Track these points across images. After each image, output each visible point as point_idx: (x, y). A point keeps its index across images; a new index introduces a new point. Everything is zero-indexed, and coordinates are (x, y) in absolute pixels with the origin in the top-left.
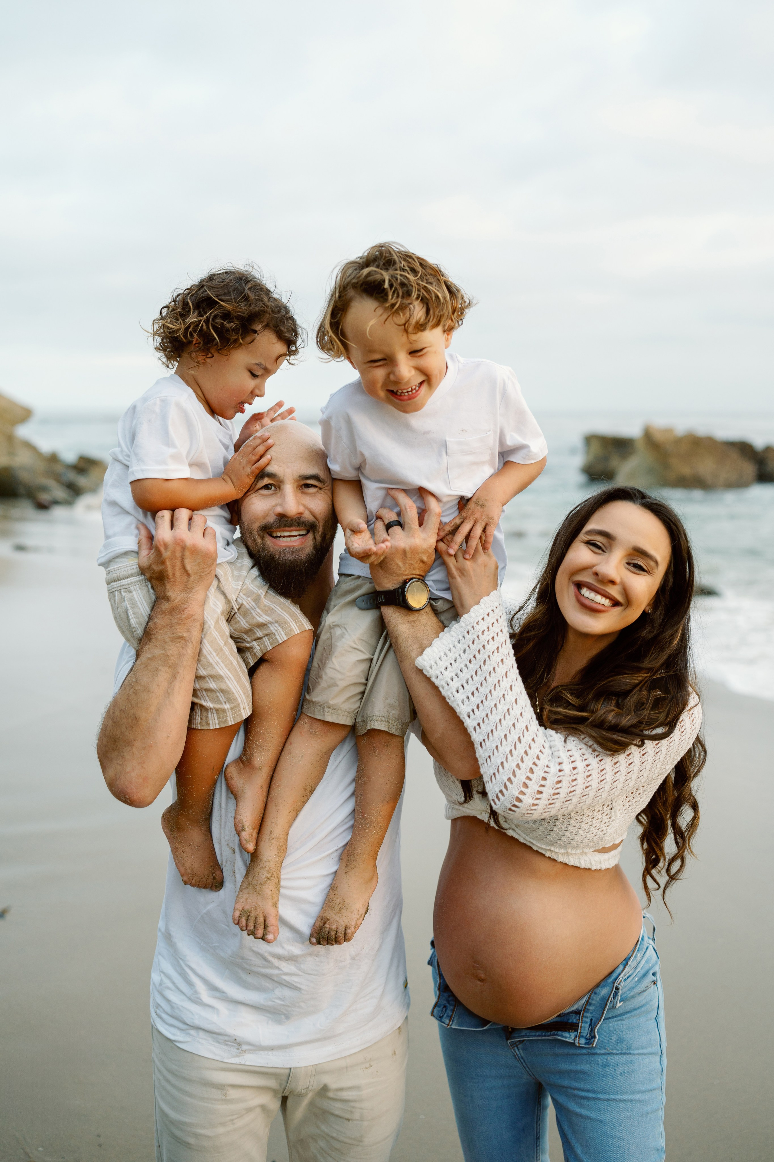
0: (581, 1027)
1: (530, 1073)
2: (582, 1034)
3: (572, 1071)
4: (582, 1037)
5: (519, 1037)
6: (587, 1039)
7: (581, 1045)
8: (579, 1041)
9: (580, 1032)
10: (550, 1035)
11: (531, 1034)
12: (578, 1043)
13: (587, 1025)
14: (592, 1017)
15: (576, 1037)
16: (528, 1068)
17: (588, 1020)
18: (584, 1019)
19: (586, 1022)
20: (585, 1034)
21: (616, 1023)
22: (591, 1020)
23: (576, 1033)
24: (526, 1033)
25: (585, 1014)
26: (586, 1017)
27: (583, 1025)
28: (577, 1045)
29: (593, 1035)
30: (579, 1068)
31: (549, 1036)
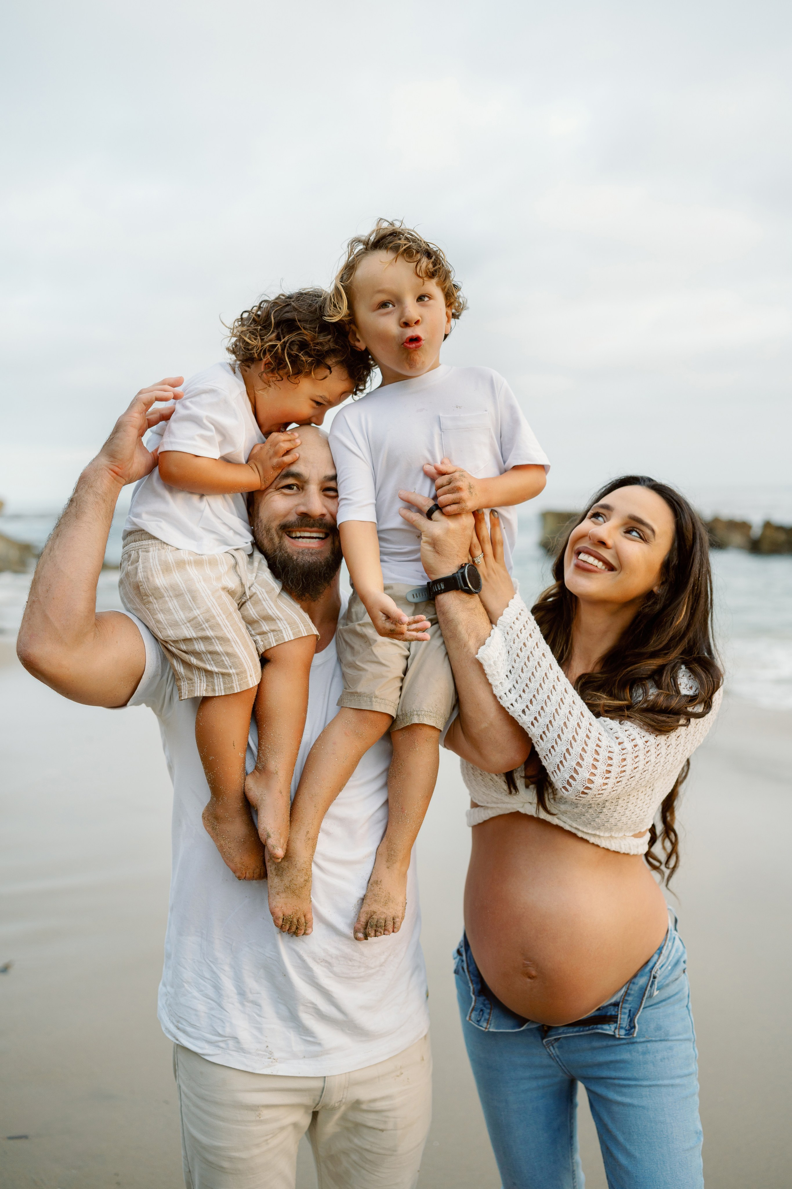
0: (621, 1018)
1: (565, 1070)
2: (621, 1025)
3: (612, 1062)
4: (622, 1028)
5: (555, 1035)
6: (626, 1030)
7: (621, 1037)
8: (619, 1032)
9: (620, 1024)
10: (589, 1030)
11: (568, 1031)
12: (619, 1035)
13: (626, 1016)
14: (631, 1007)
15: (616, 1028)
16: (564, 1066)
17: (627, 1011)
18: (623, 1010)
19: (625, 1013)
20: (624, 1026)
21: (653, 1011)
22: (630, 1011)
23: (615, 1025)
24: (563, 1031)
25: (624, 1005)
26: (625, 1008)
27: (623, 1016)
28: (617, 1036)
29: (632, 1025)
30: (618, 1057)
31: (587, 1030)
